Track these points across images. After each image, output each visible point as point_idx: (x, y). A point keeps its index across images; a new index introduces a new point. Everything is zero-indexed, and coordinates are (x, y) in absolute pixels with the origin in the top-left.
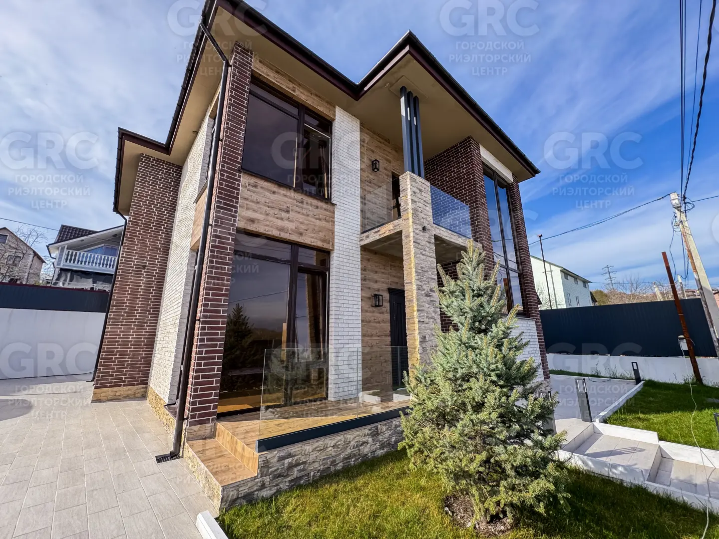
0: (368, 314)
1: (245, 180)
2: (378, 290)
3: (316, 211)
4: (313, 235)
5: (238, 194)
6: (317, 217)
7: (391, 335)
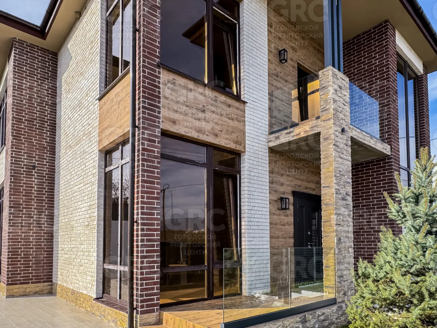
0: (275, 217)
1: (164, 76)
2: (284, 193)
3: (229, 110)
4: (227, 136)
5: (159, 92)
6: (230, 116)
7: (295, 237)
